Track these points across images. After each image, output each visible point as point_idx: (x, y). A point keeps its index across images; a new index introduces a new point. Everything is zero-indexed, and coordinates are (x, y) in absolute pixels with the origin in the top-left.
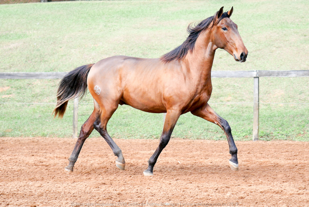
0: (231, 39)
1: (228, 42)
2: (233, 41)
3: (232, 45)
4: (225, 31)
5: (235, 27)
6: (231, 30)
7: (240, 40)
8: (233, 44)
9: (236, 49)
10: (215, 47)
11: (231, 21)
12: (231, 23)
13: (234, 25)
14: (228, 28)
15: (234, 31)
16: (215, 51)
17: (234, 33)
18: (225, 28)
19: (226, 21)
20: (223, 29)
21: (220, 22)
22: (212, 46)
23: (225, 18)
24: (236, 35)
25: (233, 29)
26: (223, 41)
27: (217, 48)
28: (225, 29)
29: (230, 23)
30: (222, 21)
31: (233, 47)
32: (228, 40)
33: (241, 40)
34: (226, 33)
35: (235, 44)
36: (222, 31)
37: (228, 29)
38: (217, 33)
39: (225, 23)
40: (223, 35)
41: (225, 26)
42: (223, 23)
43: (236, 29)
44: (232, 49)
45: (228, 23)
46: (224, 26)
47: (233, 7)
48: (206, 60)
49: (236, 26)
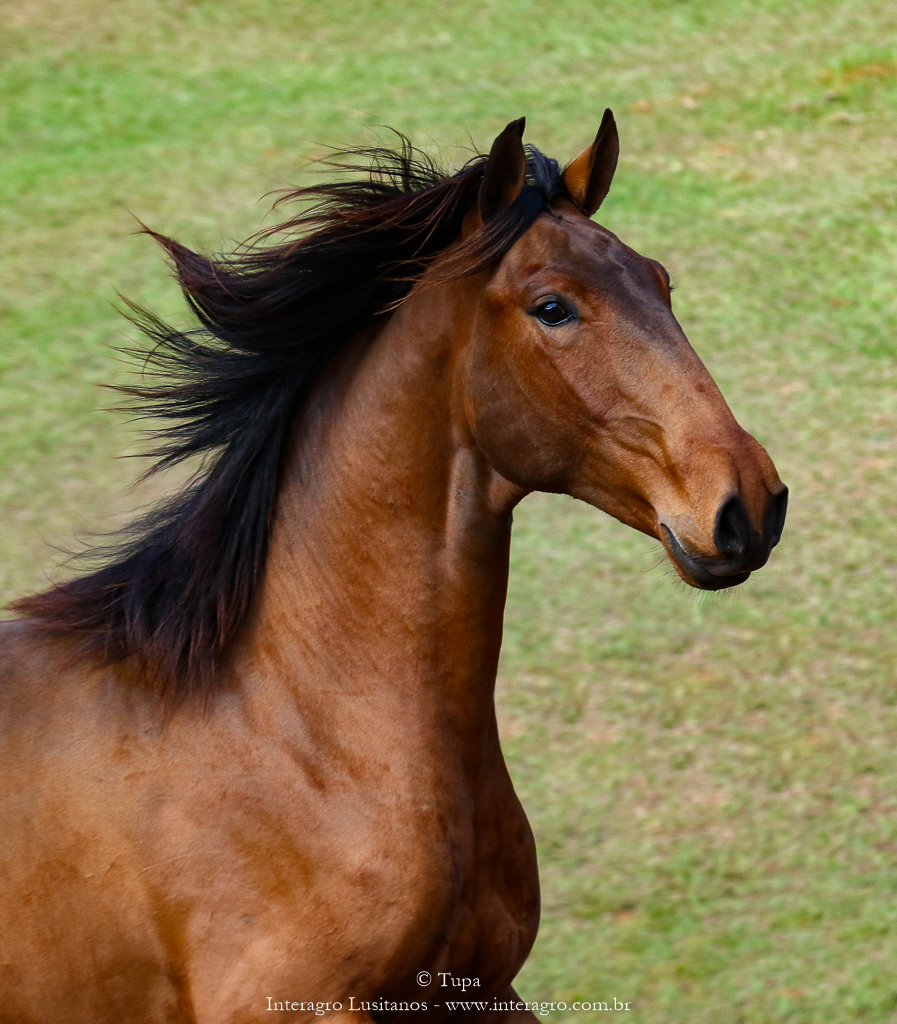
0: (618, 394)
1: (600, 421)
2: (639, 408)
3: (637, 443)
4: (561, 334)
5: (641, 284)
6: (611, 318)
7: (701, 388)
8: (646, 433)
9: (674, 474)
10: (499, 485)
11: (606, 239)
12: (611, 256)
13: (632, 270)
14: (578, 302)
15: (642, 321)
16: (505, 519)
17: (642, 336)
18: (560, 302)
19: (561, 246)
20: (539, 312)
21: (514, 257)
22: (482, 478)
23: (546, 223)
24: (657, 352)
25: (630, 308)
26: (553, 418)
27: (516, 499)
28: (556, 313)
29: (599, 260)
30: (527, 244)
31: (645, 460)
32: (594, 404)
33: (707, 388)
34: (567, 348)
35: (656, 433)
36: (532, 330)
37: (585, 310)
38: (490, 359)
39: (549, 263)
40: (543, 366)
41: (558, 287)
42: (535, 260)
43: (657, 304)
44: (640, 474)
45: (581, 261)
46: (545, 288)
47: (608, 115)
48: (450, 605)
49: (655, 280)
